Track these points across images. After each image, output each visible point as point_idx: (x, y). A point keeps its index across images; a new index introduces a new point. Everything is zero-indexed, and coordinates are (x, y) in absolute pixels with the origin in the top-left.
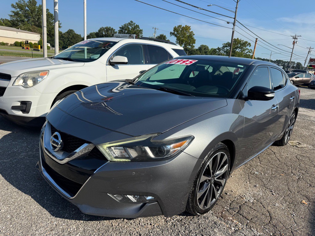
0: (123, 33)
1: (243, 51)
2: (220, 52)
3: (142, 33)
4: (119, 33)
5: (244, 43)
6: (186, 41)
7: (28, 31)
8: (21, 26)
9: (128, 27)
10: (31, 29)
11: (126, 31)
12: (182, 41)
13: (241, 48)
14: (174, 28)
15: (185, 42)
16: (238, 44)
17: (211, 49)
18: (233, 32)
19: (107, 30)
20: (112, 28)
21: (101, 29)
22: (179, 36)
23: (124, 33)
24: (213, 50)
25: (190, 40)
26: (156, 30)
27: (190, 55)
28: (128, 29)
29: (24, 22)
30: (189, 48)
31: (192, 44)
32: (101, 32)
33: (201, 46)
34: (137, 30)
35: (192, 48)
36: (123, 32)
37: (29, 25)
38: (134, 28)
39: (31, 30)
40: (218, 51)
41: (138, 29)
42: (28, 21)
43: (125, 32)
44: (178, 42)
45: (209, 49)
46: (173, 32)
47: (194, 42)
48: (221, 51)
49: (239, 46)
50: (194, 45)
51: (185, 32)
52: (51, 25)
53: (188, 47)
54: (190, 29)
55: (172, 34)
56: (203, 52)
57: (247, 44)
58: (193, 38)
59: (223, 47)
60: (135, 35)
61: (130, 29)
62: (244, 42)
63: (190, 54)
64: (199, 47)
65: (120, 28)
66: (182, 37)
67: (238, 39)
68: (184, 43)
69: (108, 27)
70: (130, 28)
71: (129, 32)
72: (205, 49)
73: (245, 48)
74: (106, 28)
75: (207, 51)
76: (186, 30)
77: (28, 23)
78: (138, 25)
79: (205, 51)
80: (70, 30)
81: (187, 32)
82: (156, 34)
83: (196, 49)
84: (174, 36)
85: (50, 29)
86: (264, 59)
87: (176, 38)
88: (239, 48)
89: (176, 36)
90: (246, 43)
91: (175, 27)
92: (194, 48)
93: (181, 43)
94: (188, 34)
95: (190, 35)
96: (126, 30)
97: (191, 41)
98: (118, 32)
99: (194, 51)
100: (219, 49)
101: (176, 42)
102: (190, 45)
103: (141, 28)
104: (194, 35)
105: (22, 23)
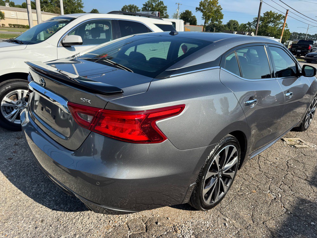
0: (146, 11)
1: (276, 26)
2: (250, 27)
3: (166, 10)
4: (143, 10)
5: (277, 17)
6: (213, 16)
7: (51, 12)
8: (44, 8)
9: (151, 4)
10: (54, 10)
11: (150, 9)
12: (208, 17)
13: (274, 22)
14: (200, 3)
15: (211, 17)
16: (270, 18)
17: (241, 25)
18: (261, 3)
19: (130, 8)
20: (136, 6)
21: (124, 7)
22: (205, 12)
23: (148, 11)
24: (243, 25)
25: (217, 15)
26: (180, 5)
27: (218, 32)
28: (152, 6)
29: (47, 3)
30: (217, 24)
31: (220, 19)
32: (125, 10)
33: (230, 21)
34: (162, 7)
35: (220, 24)
36: (147, 9)
37: (52, 7)
38: (158, 4)
39: (54, 12)
40: (248, 26)
41: (162, 5)
42: (51, 2)
43: (148, 9)
44: (205, 17)
45: (239, 25)
46: (199, 7)
47: (222, 17)
48: (252, 26)
49: (272, 20)
50: (221, 20)
51: (212, 6)
52: (74, 6)
53: (215, 22)
54: (217, 3)
55: (197, 10)
56: (232, 27)
57: (281, 18)
58: (220, 13)
59: (254, 22)
60: (158, 12)
61: (154, 7)
62: (278, 15)
63: (217, 30)
64: (228, 23)
65: (144, 5)
66: (209, 13)
67: (271, 11)
68: (211, 19)
69: (132, 5)
70: (154, 5)
71: (153, 9)
72: (234, 24)
73: (279, 22)
74: (129, 6)
75: (236, 26)
76: (213, 4)
77: (52, 5)
78: (162, 2)
79: (235, 27)
80: (94, 10)
81: (214, 6)
82: (179, 10)
83: (225, 25)
84: (200, 12)
85: (72, 9)
86: (301, 33)
87: (202, 14)
88: (272, 21)
89: (202, 11)
90: (280, 16)
91: (202, 1)
92: (222, 24)
93: (207, 19)
94: (215, 9)
95: (218, 10)
96: (149, 7)
97: (218, 17)
98: (141, 9)
99: (222, 27)
100: (249, 24)
101: (202, 18)
102: (217, 21)
103: (165, 5)
104: (221, 9)
105: (45, 5)
